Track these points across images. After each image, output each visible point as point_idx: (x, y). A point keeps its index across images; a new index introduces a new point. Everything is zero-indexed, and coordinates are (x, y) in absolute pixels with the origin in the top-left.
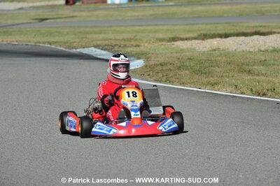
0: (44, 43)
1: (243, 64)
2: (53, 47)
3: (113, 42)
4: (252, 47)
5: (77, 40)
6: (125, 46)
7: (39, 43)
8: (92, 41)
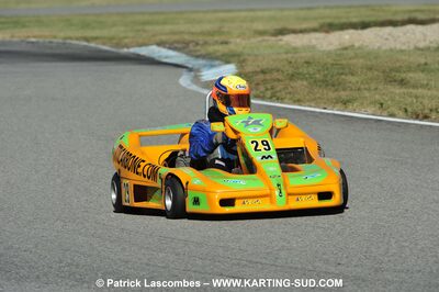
0: (77, 39)
1: (391, 70)
2: (93, 45)
3: (187, 37)
4: (404, 44)
5: (130, 34)
6: (206, 43)
7: (71, 38)
8: (154, 36)
